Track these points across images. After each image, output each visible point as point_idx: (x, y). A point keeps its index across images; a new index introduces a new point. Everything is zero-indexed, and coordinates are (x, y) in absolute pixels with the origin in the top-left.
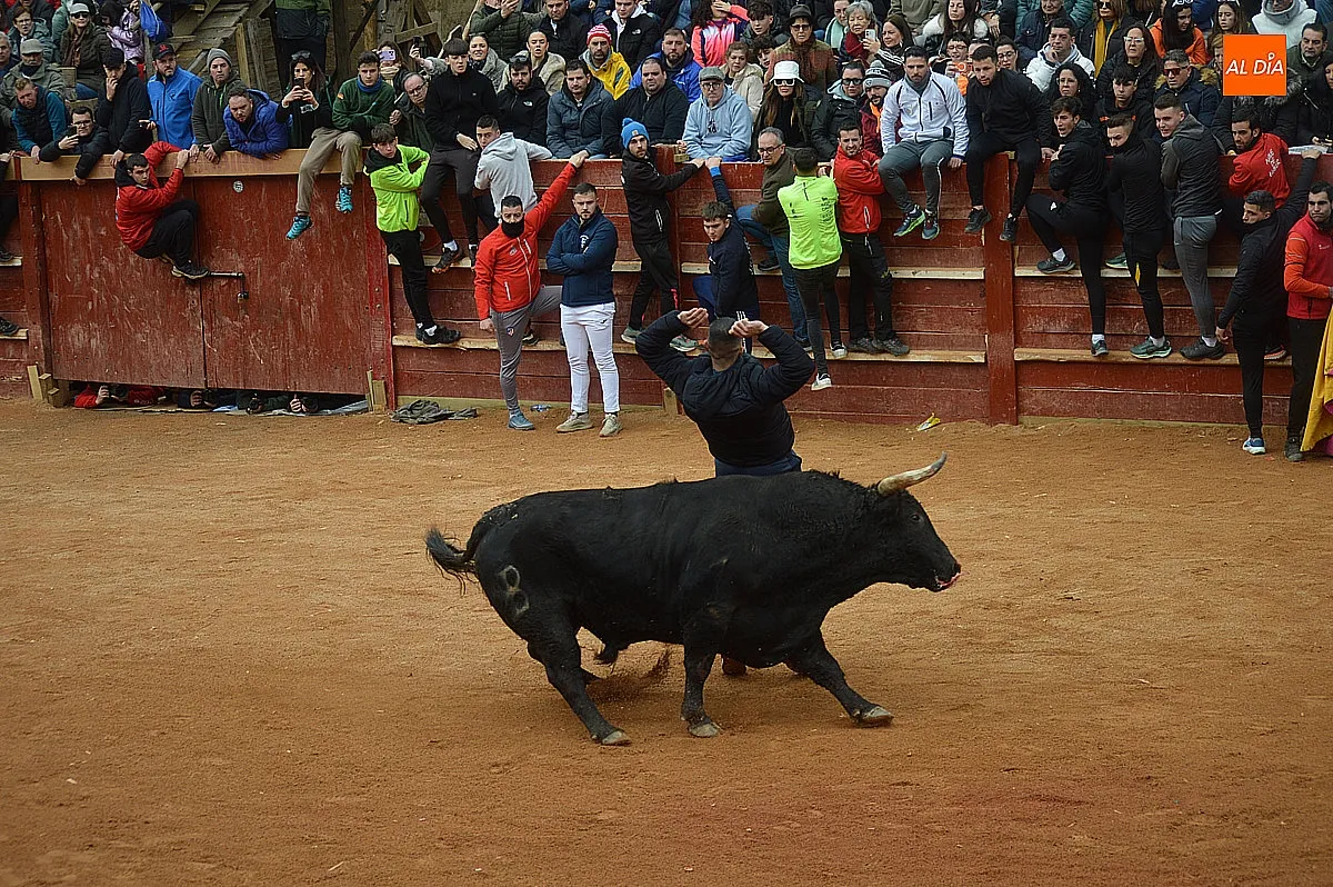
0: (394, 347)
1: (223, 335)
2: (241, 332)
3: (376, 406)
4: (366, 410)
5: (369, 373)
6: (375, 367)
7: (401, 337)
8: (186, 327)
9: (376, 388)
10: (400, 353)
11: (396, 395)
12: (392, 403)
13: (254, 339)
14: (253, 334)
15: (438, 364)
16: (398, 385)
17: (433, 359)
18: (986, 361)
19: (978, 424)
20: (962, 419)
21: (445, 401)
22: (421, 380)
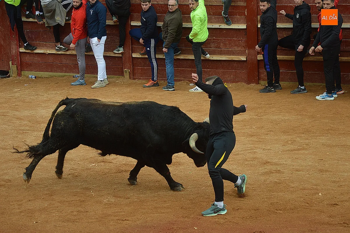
0: (20, 52)
3: (13, 75)
4: (9, 77)
5: (10, 63)
6: (12, 60)
9: (13, 68)
10: (22, 55)
11: (21, 71)
12: (19, 74)
15: (36, 59)
16: (22, 67)
17: (35, 57)
18: (247, 60)
19: (243, 84)
20: (237, 82)
21: (39, 73)
22: (30, 65)
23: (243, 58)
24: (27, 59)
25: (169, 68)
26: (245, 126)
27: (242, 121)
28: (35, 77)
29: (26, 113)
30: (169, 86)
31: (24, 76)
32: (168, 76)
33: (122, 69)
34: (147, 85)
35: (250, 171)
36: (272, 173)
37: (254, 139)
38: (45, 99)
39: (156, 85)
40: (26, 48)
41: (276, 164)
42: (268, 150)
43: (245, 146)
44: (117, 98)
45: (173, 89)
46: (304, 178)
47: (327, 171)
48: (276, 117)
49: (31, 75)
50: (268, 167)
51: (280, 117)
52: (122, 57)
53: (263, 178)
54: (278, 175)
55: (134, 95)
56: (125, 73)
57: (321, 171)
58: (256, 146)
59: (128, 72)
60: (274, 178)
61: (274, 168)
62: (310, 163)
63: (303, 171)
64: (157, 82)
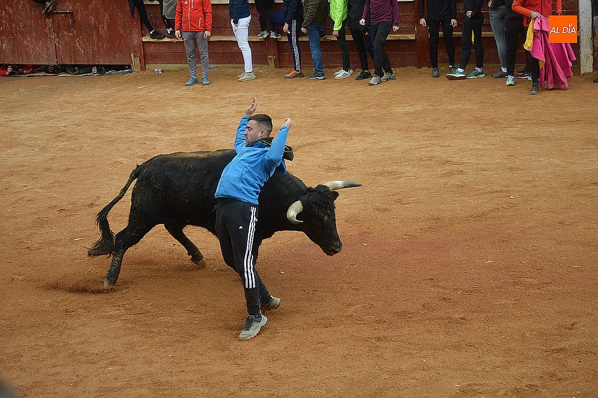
0: (143, 42)
1: (64, 40)
2: (72, 38)
3: (136, 70)
4: (131, 72)
5: (132, 55)
6: (134, 52)
7: (146, 37)
8: (47, 37)
9: (136, 62)
10: (146, 45)
11: (145, 64)
12: (143, 68)
13: (78, 41)
14: (78, 39)
15: (164, 49)
16: (146, 59)
17: (161, 47)
18: (416, 38)
19: (413, 68)
20: (405, 66)
21: (167, 66)
22: (156, 57)
23: (412, 37)
24: (151, 49)
25: (315, 53)
26: (418, 118)
27: (414, 113)
28: (162, 71)
29: (154, 114)
30: (318, 75)
31: (149, 70)
32: (316, 63)
33: (266, 56)
34: (288, 75)
35: (426, 173)
36: (454, 174)
37: (430, 134)
38: (175, 96)
39: (301, 75)
40: (152, 36)
41: (457, 163)
42: (447, 146)
43: (419, 143)
44: (262, 92)
45: (323, 77)
46: (492, 179)
47: (518, 169)
48: (455, 107)
49: (157, 68)
50: (448, 168)
51: (460, 106)
52: (265, 42)
53: (442, 180)
54: (460, 176)
55: (281, 87)
56: (269, 60)
57: (511, 169)
58: (432, 142)
59: (273, 59)
60: (456, 180)
61: (455, 168)
62: (498, 161)
63: (490, 171)
64: (301, 72)
